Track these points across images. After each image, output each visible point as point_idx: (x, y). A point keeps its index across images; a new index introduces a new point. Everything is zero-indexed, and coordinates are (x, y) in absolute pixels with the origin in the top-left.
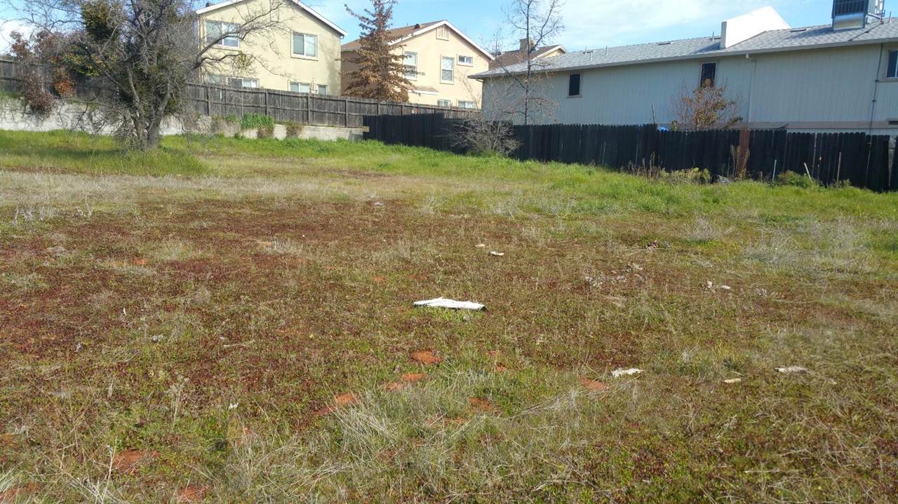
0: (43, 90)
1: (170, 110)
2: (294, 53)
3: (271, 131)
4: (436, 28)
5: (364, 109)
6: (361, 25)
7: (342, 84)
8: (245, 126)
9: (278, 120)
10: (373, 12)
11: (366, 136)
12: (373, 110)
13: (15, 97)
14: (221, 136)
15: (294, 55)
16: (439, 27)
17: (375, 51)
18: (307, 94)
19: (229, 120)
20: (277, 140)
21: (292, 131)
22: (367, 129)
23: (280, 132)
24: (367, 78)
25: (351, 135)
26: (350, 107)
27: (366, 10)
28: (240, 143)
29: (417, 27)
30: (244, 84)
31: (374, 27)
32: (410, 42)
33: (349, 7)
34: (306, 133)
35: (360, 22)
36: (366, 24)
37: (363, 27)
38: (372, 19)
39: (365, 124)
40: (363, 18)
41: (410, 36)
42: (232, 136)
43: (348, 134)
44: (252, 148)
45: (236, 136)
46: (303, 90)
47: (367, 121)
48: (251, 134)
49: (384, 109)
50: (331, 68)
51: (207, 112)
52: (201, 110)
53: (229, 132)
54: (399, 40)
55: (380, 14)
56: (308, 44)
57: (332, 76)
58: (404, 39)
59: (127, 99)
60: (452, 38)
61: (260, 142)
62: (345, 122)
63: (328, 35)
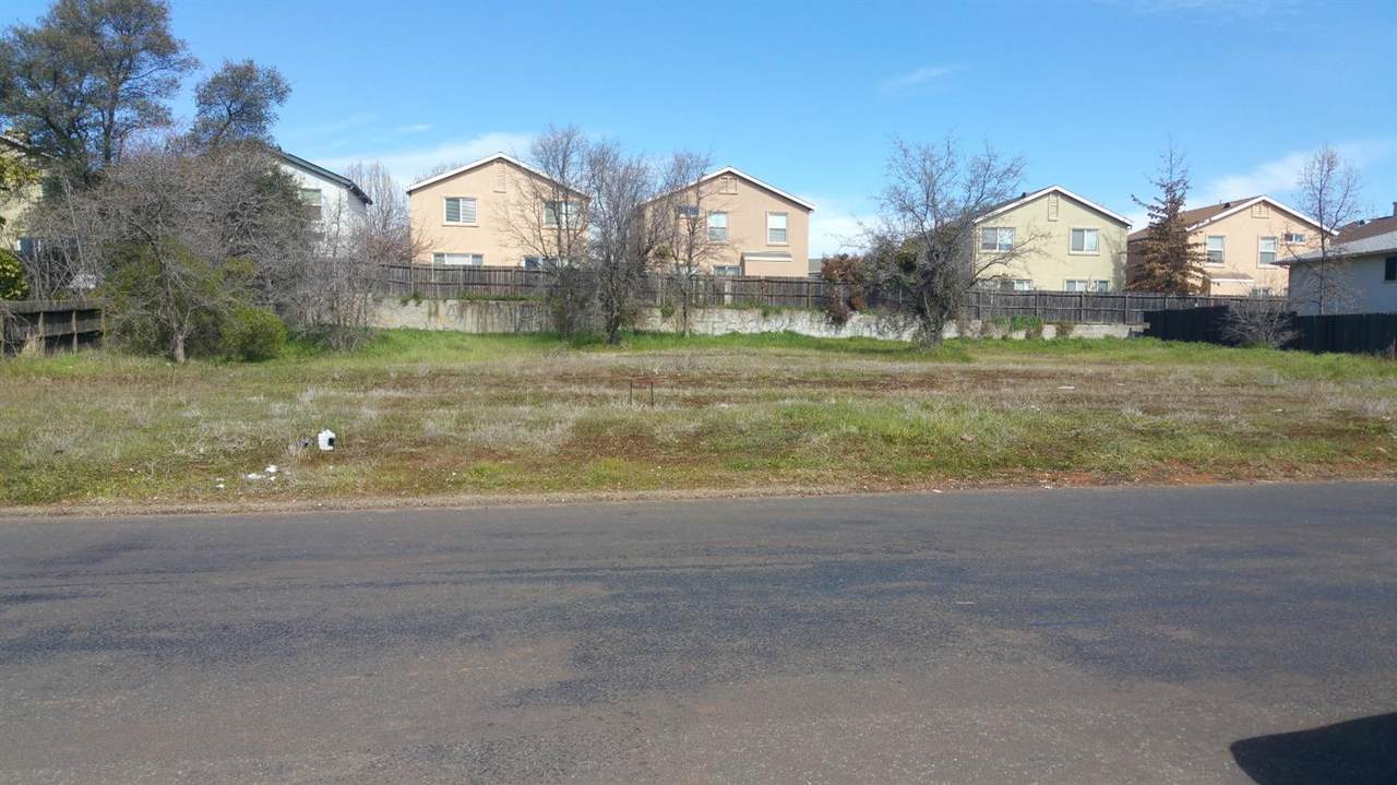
0: (842, 304)
1: (950, 317)
2: (1073, 250)
3: (1039, 331)
4: (1251, 206)
5: (1148, 304)
6: (1149, 215)
7: (1128, 279)
8: (1015, 328)
9: (1047, 320)
10: (1164, 200)
11: (1146, 333)
12: (1158, 305)
13: (822, 311)
14: (990, 338)
15: (1071, 252)
16: (1256, 204)
17: (1164, 240)
18: (1081, 292)
19: (997, 322)
20: (1043, 339)
21: (1062, 331)
22: (1148, 326)
23: (1049, 332)
24: (1152, 270)
25: (1131, 332)
26: (1130, 303)
27: (1156, 199)
28: (1006, 344)
29: (1227, 206)
30: (1017, 287)
31: (1164, 215)
32: (1207, 228)
33: (1136, 197)
34: (1079, 331)
35: (1148, 211)
36: (1155, 213)
37: (1152, 216)
38: (1163, 207)
39: (1146, 321)
40: (1152, 207)
41: (1207, 221)
42: (1000, 337)
43: (1127, 331)
44: (1017, 348)
45: (1004, 338)
46: (1079, 288)
47: (1148, 317)
48: (1020, 335)
49: (1172, 302)
50: (1116, 261)
51: (978, 317)
52: (973, 316)
53: (997, 334)
54: (1194, 227)
55: (1172, 201)
56: (1089, 238)
57: (1116, 271)
58: (1201, 225)
59: (921, 311)
60: (1272, 213)
61: (1027, 342)
62: (1123, 319)
63: (1114, 228)
